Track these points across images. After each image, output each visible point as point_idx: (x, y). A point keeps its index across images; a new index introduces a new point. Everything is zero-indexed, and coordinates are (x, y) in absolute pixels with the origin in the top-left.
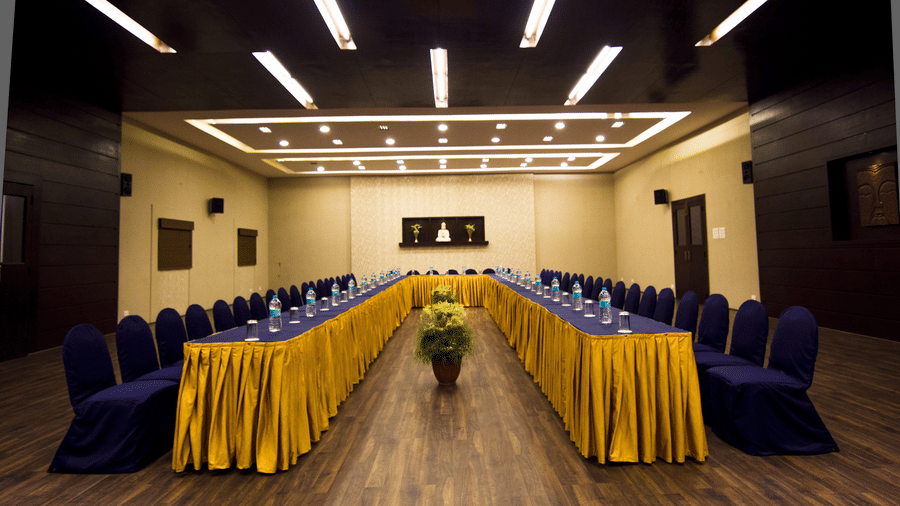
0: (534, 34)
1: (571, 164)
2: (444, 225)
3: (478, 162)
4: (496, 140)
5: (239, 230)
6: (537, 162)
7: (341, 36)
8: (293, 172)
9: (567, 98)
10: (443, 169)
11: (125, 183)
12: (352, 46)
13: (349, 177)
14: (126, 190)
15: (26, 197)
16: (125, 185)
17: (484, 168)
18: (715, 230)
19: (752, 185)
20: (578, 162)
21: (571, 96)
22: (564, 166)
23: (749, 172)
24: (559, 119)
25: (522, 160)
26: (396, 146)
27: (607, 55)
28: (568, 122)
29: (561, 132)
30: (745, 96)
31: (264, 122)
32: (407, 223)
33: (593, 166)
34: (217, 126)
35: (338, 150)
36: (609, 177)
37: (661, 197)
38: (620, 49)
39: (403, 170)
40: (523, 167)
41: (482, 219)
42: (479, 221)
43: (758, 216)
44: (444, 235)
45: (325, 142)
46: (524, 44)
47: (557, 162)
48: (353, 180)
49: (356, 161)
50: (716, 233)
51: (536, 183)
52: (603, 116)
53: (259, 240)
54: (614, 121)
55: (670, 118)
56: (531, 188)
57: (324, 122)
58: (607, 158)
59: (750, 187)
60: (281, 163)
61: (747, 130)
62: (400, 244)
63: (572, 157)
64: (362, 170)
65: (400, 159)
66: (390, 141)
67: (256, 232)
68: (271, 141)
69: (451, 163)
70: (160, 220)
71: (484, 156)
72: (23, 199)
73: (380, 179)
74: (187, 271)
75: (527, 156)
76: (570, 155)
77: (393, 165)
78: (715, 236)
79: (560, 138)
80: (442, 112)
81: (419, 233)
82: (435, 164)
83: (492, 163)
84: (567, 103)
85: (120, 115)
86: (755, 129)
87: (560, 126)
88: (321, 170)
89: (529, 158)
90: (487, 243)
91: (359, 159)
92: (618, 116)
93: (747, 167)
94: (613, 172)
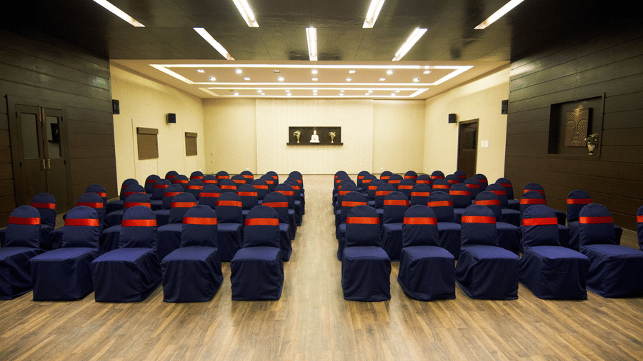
0: (372, 19)
1: (397, 94)
2: (315, 132)
3: (338, 92)
4: (349, 80)
5: (186, 133)
6: (375, 93)
7: (249, 18)
8: (218, 96)
9: (394, 56)
10: (315, 96)
11: (115, 106)
12: (256, 25)
13: (255, 99)
14: (116, 111)
15: (58, 118)
16: (115, 107)
17: (341, 96)
18: (483, 142)
19: (506, 115)
20: (402, 93)
21: (397, 55)
22: (393, 96)
23: (506, 107)
24: (390, 69)
25: (367, 91)
26: (285, 82)
27: (418, 33)
28: (395, 71)
29: (391, 76)
30: (509, 57)
31: (200, 66)
32: (292, 129)
33: (412, 96)
34: (171, 69)
35: (248, 84)
36: (423, 102)
37: (453, 118)
38: (425, 30)
39: (289, 96)
40: (367, 95)
41: (340, 128)
42: (338, 130)
43: (507, 135)
44: (315, 138)
45: (240, 79)
46: (366, 26)
47: (389, 93)
48: (257, 101)
49: (260, 90)
50: (482, 143)
51: (375, 105)
52: (418, 67)
53: (198, 139)
54: (424, 70)
55: (460, 69)
56: (372, 109)
57: (239, 68)
58: (421, 91)
59: (506, 116)
60: (211, 90)
61: (507, 79)
62: (288, 144)
63: (398, 90)
64: (263, 95)
65: (287, 89)
66: (281, 79)
67: (196, 134)
68: (205, 77)
69: (320, 92)
70: (138, 128)
71: (342, 89)
72: (56, 118)
73: (274, 101)
74: (155, 160)
75: (370, 89)
76: (397, 89)
77: (283, 92)
78: (482, 146)
79: (389, 79)
80: (314, 63)
81: (299, 137)
82: (310, 92)
83: (346, 93)
84: (394, 59)
85: (109, 61)
86: (512, 79)
87: (389, 73)
88: (237, 95)
89: (370, 90)
90: (342, 144)
91: (261, 89)
92: (427, 67)
93: (505, 103)
94: (425, 100)
